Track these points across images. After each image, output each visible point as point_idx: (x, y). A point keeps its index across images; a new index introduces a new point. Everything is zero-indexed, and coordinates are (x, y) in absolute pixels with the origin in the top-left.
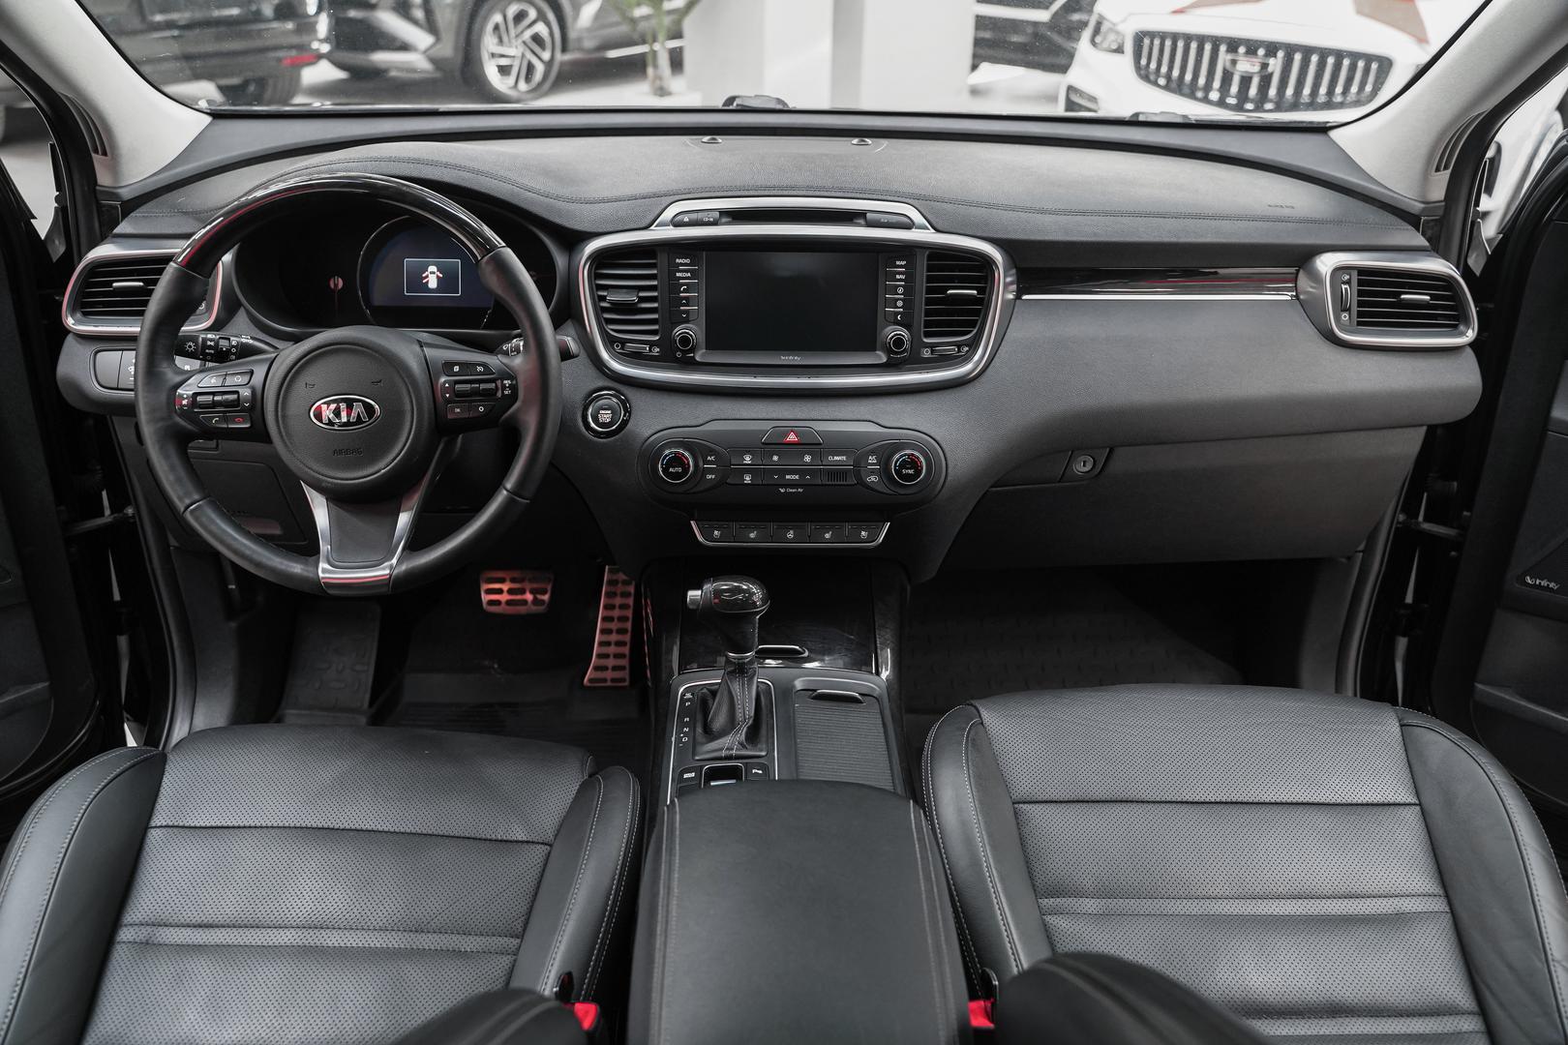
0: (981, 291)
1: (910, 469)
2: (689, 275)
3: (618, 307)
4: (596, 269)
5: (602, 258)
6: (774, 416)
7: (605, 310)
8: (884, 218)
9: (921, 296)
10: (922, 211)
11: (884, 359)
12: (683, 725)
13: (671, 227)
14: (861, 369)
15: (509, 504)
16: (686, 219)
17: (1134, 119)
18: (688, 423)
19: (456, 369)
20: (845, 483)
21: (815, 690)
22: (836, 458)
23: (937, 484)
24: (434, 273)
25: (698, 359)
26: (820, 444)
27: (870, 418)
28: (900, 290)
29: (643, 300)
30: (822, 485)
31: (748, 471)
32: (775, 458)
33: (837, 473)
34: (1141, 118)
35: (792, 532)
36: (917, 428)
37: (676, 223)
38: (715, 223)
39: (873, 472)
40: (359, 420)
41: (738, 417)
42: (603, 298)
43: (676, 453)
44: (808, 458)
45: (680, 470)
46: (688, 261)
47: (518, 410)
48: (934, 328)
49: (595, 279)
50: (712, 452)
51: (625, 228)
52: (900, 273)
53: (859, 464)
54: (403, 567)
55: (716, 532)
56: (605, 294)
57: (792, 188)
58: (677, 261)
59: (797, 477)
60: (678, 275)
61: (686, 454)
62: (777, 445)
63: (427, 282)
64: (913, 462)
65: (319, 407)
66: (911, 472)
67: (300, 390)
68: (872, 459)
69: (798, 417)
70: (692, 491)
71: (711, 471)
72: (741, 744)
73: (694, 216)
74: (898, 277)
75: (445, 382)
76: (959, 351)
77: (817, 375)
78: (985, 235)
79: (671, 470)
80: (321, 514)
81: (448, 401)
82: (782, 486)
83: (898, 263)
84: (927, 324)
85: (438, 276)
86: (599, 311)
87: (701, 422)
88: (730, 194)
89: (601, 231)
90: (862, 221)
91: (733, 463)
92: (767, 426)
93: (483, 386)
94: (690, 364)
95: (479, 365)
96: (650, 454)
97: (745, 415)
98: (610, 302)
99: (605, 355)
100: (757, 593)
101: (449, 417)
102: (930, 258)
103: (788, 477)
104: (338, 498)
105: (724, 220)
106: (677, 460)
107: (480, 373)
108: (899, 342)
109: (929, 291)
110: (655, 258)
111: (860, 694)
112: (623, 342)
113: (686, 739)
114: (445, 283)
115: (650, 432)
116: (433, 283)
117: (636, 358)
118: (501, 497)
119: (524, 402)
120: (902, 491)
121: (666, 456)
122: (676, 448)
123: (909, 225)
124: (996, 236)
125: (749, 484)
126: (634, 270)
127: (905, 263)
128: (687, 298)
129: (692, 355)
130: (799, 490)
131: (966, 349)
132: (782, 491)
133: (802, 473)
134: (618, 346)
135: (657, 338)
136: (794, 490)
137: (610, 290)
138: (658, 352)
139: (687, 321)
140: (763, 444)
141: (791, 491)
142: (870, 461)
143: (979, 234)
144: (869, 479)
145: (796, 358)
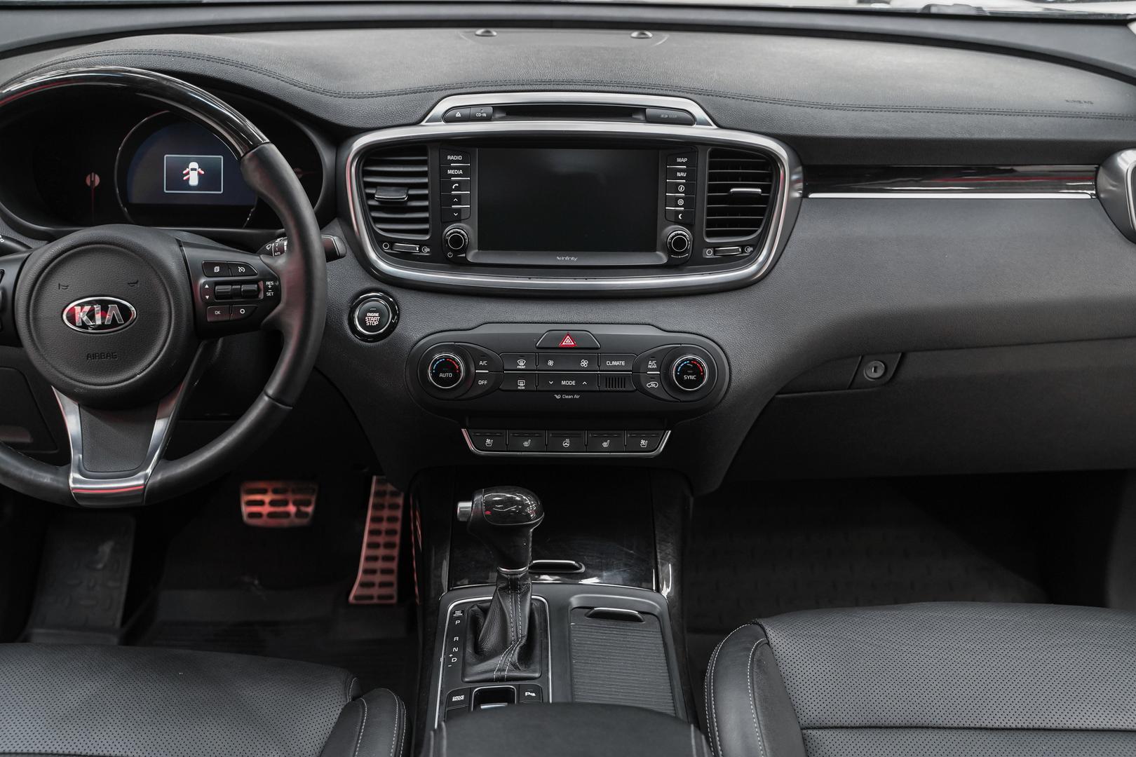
0: (765, 189)
1: (692, 374)
2: (461, 172)
3: (386, 206)
4: (365, 165)
5: (372, 155)
6: (550, 319)
7: (373, 208)
8: (664, 114)
9: (703, 194)
10: (704, 106)
11: (665, 260)
12: (451, 644)
13: (443, 123)
14: (640, 270)
15: (271, 410)
16: (458, 115)
17: (926, 11)
18: (459, 327)
19: (217, 269)
20: (624, 389)
21: (592, 608)
22: (615, 363)
23: (721, 390)
24: (195, 170)
25: (470, 259)
26: (597, 348)
27: (650, 321)
28: (682, 188)
29: (412, 198)
30: (600, 391)
31: (522, 377)
32: (551, 363)
33: (615, 379)
34: (934, 10)
35: (568, 440)
36: (699, 332)
37: (448, 118)
38: (488, 119)
39: (653, 378)
40: (114, 323)
41: (512, 320)
42: (371, 196)
43: (446, 358)
44: (584, 363)
45: (450, 375)
46: (460, 158)
47: (279, 314)
48: (717, 227)
49: (363, 176)
50: (484, 356)
51: (394, 124)
52: (681, 170)
53: (637, 372)
54: (159, 477)
55: (488, 441)
56: (373, 191)
57: (569, 82)
58: (449, 157)
59: (573, 383)
60: (450, 172)
61: (458, 359)
62: (551, 349)
63: (188, 179)
64: (695, 368)
65: (73, 309)
66: (692, 377)
67: (52, 292)
68: (652, 364)
69: (575, 320)
70: (463, 397)
71: (482, 376)
72: (513, 664)
73: (467, 111)
74: (679, 174)
75: (205, 284)
76: (743, 251)
77: (595, 277)
78: (769, 131)
79: (441, 375)
80: (73, 423)
81: (207, 303)
82: (558, 392)
83: (679, 160)
84: (710, 224)
85: (199, 173)
86: (367, 210)
87: (472, 325)
88: (504, 88)
89: (370, 126)
90: (641, 117)
91: (506, 367)
92: (541, 329)
93: (244, 287)
94: (461, 265)
95: (241, 265)
96: (419, 359)
97: (519, 318)
98: (380, 201)
99: (373, 255)
100: (531, 504)
101: (209, 320)
102: (712, 155)
103: (563, 383)
104: (91, 404)
105: (497, 115)
106: (448, 365)
107: (242, 274)
108: (680, 242)
109: (712, 189)
110: (426, 155)
111: (638, 612)
112: (392, 242)
113: (454, 660)
114: (208, 179)
115: (419, 336)
116: (194, 180)
117: (405, 258)
118: (262, 403)
119: (288, 304)
120: (683, 398)
121: (436, 360)
122: (446, 352)
123: (690, 121)
124: (781, 132)
125: (522, 390)
126: (404, 167)
127: (686, 160)
128: (459, 197)
129: (464, 255)
130: (576, 396)
131: (750, 249)
132: (558, 397)
133: (578, 378)
134: (386, 246)
135: (427, 237)
136: (570, 397)
137: (378, 187)
138: (428, 252)
139: (459, 220)
140: (538, 348)
141: (567, 397)
142: (650, 367)
143: (763, 130)
144: (649, 385)
145: (572, 258)
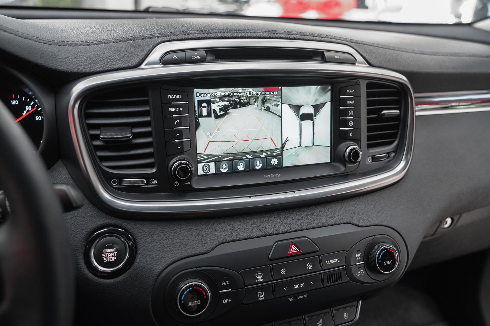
0: (401, 110)
1: (389, 260)
2: (181, 109)
3: (110, 145)
4: (87, 108)
6: (274, 231)
7: (98, 148)
8: (337, 56)
9: (364, 116)
11: (342, 169)
13: (161, 65)
16: (175, 58)
18: (197, 251)
20: (341, 282)
22: (333, 261)
25: (195, 186)
26: (317, 251)
27: (347, 220)
28: (351, 113)
29: (137, 135)
30: (323, 288)
31: (260, 289)
32: (283, 272)
33: (335, 276)
36: (382, 224)
37: (165, 61)
38: (202, 61)
39: (360, 268)
41: (242, 237)
42: (97, 137)
43: (193, 286)
44: (310, 267)
45: (198, 302)
46: (178, 97)
48: (373, 140)
49: (86, 119)
50: (226, 276)
51: (114, 68)
52: (350, 99)
53: (349, 263)
56: (97, 132)
58: (169, 97)
59: (303, 285)
60: (171, 110)
62: (282, 259)
64: (390, 254)
66: (390, 262)
68: (358, 256)
69: (293, 228)
71: (226, 295)
73: (182, 55)
74: (349, 102)
76: (389, 157)
77: (300, 188)
78: (398, 68)
79: (190, 304)
82: (290, 296)
83: (348, 91)
84: (369, 138)
86: (92, 150)
87: (209, 248)
88: (211, 35)
89: (88, 70)
90: (319, 59)
91: (246, 284)
92: (270, 241)
94: (188, 192)
97: (249, 234)
98: (104, 140)
102: (368, 86)
103: (295, 287)
105: (209, 58)
106: (196, 292)
108: (355, 155)
109: (369, 112)
110: (147, 95)
112: (120, 178)
117: (134, 191)
121: (184, 291)
123: (353, 62)
124: (404, 70)
125: (262, 301)
126: (126, 108)
127: (353, 91)
128: (180, 131)
129: (189, 183)
130: (306, 296)
131: (393, 154)
132: (291, 300)
133: (306, 281)
134: (114, 182)
135: (154, 170)
136: (301, 297)
137: (102, 128)
138: (155, 184)
139: (181, 152)
140: (270, 260)
141: (298, 298)
142: (357, 259)
143: (395, 68)
144: (358, 274)
145: (276, 175)
